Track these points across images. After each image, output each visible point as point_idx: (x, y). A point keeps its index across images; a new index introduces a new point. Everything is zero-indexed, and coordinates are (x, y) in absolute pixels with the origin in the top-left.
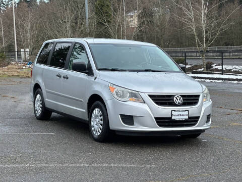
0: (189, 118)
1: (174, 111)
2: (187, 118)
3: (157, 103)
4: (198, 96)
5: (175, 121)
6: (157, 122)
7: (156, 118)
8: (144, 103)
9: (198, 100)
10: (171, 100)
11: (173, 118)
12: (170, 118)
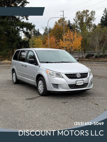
0: (84, 84)
1: (77, 81)
2: (83, 84)
3: (69, 78)
4: (87, 73)
5: (78, 86)
6: (69, 86)
7: (69, 85)
8: (63, 78)
9: (87, 75)
10: (75, 76)
11: (77, 84)
12: (75, 85)
